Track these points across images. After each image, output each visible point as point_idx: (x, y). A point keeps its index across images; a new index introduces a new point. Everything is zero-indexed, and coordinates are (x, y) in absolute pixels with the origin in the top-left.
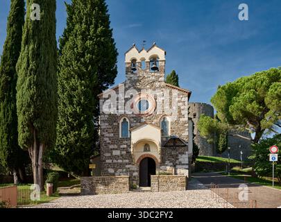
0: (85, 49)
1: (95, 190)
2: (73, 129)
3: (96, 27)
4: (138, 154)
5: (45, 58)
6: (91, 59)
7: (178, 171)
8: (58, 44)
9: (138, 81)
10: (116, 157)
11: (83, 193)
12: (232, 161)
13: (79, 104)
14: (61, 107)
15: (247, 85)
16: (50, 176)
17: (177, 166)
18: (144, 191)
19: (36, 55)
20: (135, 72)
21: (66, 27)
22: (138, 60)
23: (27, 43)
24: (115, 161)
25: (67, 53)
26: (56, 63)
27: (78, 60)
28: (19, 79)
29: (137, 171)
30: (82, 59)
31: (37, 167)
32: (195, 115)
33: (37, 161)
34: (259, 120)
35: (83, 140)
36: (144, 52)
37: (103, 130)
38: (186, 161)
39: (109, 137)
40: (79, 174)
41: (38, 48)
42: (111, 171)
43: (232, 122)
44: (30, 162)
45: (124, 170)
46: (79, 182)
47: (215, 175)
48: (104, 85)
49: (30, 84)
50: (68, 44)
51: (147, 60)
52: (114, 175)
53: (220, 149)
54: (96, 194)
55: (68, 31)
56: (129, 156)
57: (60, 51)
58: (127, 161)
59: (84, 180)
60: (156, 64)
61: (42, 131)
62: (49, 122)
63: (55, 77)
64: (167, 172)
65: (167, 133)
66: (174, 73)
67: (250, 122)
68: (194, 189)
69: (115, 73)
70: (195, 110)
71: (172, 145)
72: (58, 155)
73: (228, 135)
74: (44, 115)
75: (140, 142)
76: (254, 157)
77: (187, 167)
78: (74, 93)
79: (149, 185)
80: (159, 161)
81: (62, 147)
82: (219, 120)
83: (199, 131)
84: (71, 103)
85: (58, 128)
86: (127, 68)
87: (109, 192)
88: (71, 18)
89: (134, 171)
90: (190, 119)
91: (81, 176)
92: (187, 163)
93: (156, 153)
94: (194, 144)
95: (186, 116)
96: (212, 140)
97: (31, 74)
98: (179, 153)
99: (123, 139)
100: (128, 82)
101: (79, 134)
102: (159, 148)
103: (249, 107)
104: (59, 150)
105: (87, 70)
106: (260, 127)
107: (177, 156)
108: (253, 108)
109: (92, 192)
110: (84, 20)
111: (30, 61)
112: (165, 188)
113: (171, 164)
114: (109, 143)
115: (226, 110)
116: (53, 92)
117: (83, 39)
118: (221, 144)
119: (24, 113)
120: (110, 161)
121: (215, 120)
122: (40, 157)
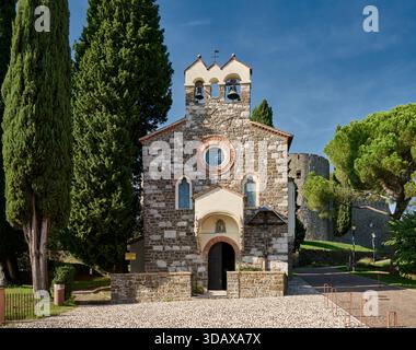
0: (118, 62)
1: (135, 296)
2: (98, 194)
3: (137, 26)
4: (206, 237)
5: (51, 76)
6: (128, 79)
7: (272, 265)
8: (73, 54)
9: (207, 116)
10: (170, 242)
11: (115, 300)
12: (358, 248)
13: (109, 153)
14: (77, 158)
15: (383, 125)
16: (60, 273)
17: (270, 257)
18: (215, 297)
19: (36, 70)
20: (201, 102)
21: (87, 25)
22: (207, 83)
23: (20, 49)
24: (168, 248)
25: (88, 69)
26: (69, 85)
27: (107, 81)
28: (7, 111)
29: (204, 264)
30: (114, 79)
31: (38, 258)
32: (299, 174)
33: (38, 248)
34: (402, 182)
35: (114, 214)
36: (216, 68)
37: (148, 197)
38: (285, 248)
39: (158, 209)
40: (108, 269)
41: (39, 58)
42: (162, 264)
43: (359, 186)
44: (26, 248)
45: (183, 263)
46: (108, 282)
47: (330, 271)
48: (151, 122)
49: (26, 119)
50: (90, 53)
51: (222, 82)
52: (166, 270)
53: (340, 229)
54: (137, 302)
55: (90, 32)
56: (191, 239)
57: (77, 65)
58: (188, 248)
59: (117, 279)
60: (235, 90)
61: (46, 197)
62: (58, 183)
63: (68, 108)
64: (254, 266)
65: (253, 203)
66: (265, 105)
67: (388, 185)
68: (298, 294)
69: (168, 103)
70: (298, 165)
71: (261, 221)
72: (74, 238)
73: (353, 206)
74: (50, 170)
75: (208, 217)
76: (393, 242)
77: (286, 258)
78: (101, 135)
79: (224, 288)
80: (241, 248)
81: (80, 224)
82: (339, 183)
83: (305, 200)
84: (96, 151)
85: (73, 192)
86: (188, 95)
87: (158, 298)
88: (94, 10)
89: (199, 265)
90: (291, 180)
91: (111, 272)
92: (286, 251)
93: (235, 235)
94: (297, 221)
95: (285, 175)
96: (326, 214)
97: (27, 103)
98: (274, 236)
99: (180, 212)
100: (190, 118)
101: (109, 204)
102: (240, 226)
103: (386, 162)
104: (75, 229)
105: (121, 96)
106: (403, 195)
107: (270, 240)
108: (393, 164)
109: (131, 298)
110: (116, 14)
111: (26, 81)
112: (250, 293)
113: (260, 253)
114: (158, 219)
115: (349, 166)
116: (64, 133)
117: (114, 46)
118: (340, 221)
119: (16, 168)
120: (160, 248)
121: (332, 182)
122: (43, 241)
